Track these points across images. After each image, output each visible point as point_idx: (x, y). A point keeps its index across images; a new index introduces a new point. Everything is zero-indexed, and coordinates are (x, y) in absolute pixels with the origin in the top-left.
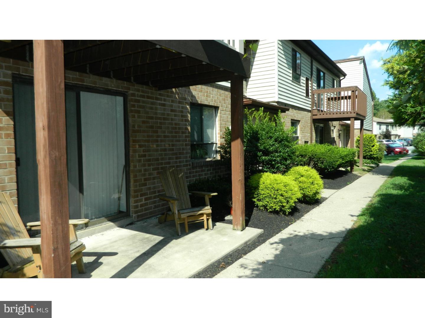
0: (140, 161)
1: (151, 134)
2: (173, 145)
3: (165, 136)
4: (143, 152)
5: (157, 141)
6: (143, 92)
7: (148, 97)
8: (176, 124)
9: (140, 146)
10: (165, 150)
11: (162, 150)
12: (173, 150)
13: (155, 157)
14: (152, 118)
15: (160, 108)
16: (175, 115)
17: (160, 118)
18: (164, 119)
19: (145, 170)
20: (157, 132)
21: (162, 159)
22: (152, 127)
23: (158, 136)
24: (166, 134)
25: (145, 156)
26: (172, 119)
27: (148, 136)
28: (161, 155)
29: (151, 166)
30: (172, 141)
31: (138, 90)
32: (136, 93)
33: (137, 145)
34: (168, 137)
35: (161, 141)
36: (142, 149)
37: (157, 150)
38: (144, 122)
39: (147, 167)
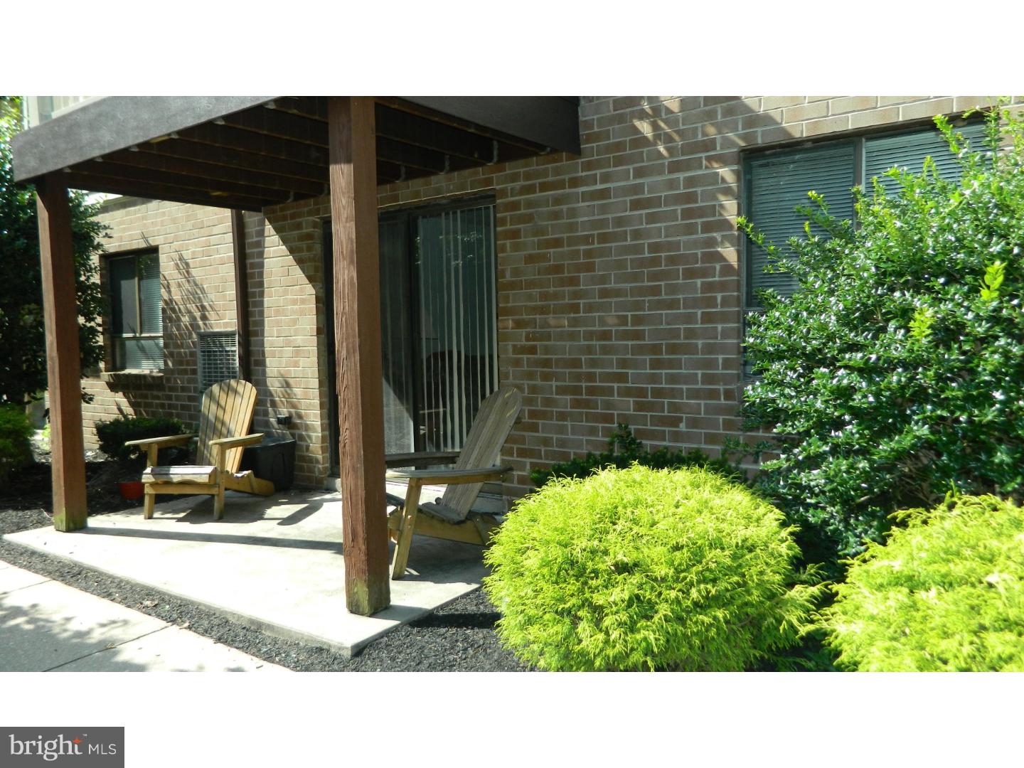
0: (517, 363)
1: (552, 289)
2: (638, 320)
3: (605, 293)
4: (528, 339)
5: (575, 308)
6: (528, 176)
7: (544, 187)
8: (655, 248)
9: (518, 324)
10: (605, 335)
11: (589, 336)
12: (638, 335)
13: (567, 356)
14: (557, 243)
15: (588, 206)
16: (652, 218)
17: (587, 240)
18: (604, 238)
19: (533, 389)
20: (574, 281)
21: (593, 363)
22: (558, 269)
23: (577, 295)
24: (612, 285)
25: (532, 350)
26: (637, 234)
27: (544, 296)
28: (589, 349)
29: (552, 381)
30: (638, 306)
31: (514, 178)
32: (510, 185)
33: (510, 322)
34: (618, 293)
35: (590, 308)
36: (523, 331)
37: (573, 336)
38: (530, 259)
39: (539, 382)
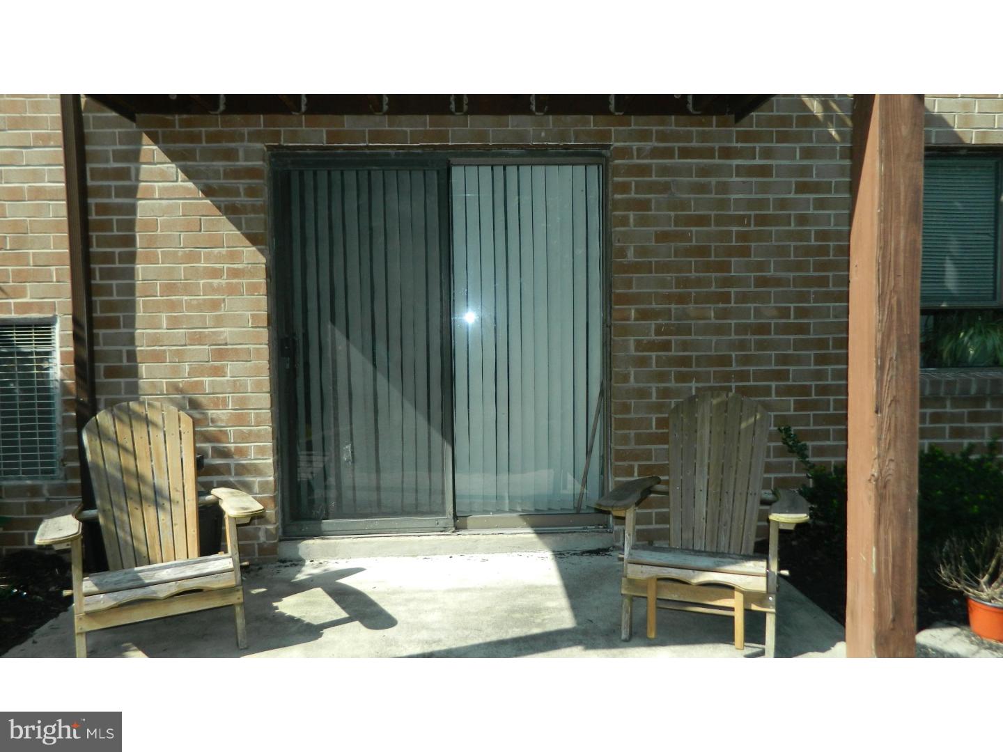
0: (643, 362)
1: (694, 275)
2: (802, 313)
3: (763, 282)
4: (658, 333)
5: (725, 298)
6: (662, 137)
7: (685, 153)
8: (822, 235)
9: (644, 315)
10: (763, 329)
11: (742, 329)
12: (803, 329)
13: (713, 353)
14: (702, 221)
15: (744, 182)
16: (821, 204)
17: (740, 220)
18: (762, 220)
19: (665, 393)
20: (724, 267)
21: (746, 360)
22: (702, 251)
23: (728, 282)
24: (771, 273)
25: (666, 346)
26: (802, 220)
27: (685, 283)
28: (742, 345)
29: (691, 382)
30: (802, 297)
31: (644, 136)
32: (635, 145)
33: (633, 311)
34: (778, 282)
35: (744, 298)
36: (653, 324)
37: (720, 330)
38: (663, 237)
39: (672, 384)
